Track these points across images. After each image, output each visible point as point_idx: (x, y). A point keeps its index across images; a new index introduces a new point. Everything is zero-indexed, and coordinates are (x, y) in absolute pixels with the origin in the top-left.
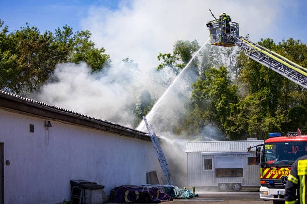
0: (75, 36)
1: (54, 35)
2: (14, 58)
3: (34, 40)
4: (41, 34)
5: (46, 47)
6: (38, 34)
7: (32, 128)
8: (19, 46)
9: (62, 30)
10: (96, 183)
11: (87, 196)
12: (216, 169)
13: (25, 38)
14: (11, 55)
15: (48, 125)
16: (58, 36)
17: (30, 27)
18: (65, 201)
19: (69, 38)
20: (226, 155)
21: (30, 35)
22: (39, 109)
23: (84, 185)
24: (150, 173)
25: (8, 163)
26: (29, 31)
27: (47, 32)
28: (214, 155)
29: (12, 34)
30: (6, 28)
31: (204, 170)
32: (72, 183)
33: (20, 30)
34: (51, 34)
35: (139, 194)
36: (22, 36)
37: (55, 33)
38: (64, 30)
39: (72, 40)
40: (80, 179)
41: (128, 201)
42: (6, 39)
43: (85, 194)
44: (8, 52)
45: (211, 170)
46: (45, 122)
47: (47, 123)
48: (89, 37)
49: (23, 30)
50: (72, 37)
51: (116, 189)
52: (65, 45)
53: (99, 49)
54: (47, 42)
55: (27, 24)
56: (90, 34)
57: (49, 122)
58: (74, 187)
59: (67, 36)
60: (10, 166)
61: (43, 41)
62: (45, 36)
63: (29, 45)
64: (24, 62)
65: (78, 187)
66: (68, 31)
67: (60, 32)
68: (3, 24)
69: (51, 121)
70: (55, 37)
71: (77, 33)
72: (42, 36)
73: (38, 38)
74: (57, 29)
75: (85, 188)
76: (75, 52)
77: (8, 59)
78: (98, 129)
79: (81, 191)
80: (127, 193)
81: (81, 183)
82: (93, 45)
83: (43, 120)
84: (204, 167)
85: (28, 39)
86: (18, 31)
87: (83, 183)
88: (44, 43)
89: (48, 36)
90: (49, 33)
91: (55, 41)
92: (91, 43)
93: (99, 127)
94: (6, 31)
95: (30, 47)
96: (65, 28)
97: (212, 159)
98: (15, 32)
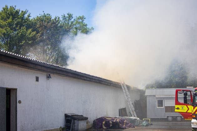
0: (74, 19)
1: (61, 19)
2: (34, 34)
3: (48, 22)
4: (52, 18)
5: (56, 27)
6: (51, 19)
7: (37, 79)
8: (38, 26)
9: (66, 15)
10: (82, 116)
11: (76, 124)
12: (165, 107)
13: (42, 21)
14: (33, 32)
15: (49, 77)
16: (64, 19)
17: (46, 14)
18: (61, 128)
19: (70, 21)
20: (172, 98)
21: (46, 19)
22: (41, 66)
23: (74, 117)
24: (121, 109)
25: (20, 102)
26: (45, 16)
27: (57, 17)
28: (164, 98)
29: (34, 19)
30: (29, 14)
31: (157, 107)
32: (66, 116)
33: (39, 16)
34: (59, 18)
35: (112, 123)
36: (40, 20)
37: (62, 18)
38: (68, 16)
39: (73, 22)
40: (72, 113)
41: (105, 128)
42: (30, 22)
43: (74, 123)
44: (30, 30)
45: (162, 107)
46: (47, 75)
47: (48, 75)
48: (84, 20)
49: (41, 16)
50: (73, 20)
51: (97, 119)
52: (68, 25)
53: (90, 28)
54: (57, 24)
55: (43, 12)
56: (85, 18)
57: (49, 75)
58: (68, 118)
59: (70, 19)
60: (21, 104)
61: (54, 23)
62: (55, 19)
63: (44, 26)
64: (41, 36)
65: (70, 118)
66: (70, 16)
67: (65, 17)
68: (28, 11)
69: (51, 74)
70: (62, 20)
71: (76, 18)
72: (53, 20)
73: (50, 21)
74: (63, 15)
75: (75, 119)
76: (75, 30)
77: (30, 34)
78: (85, 80)
79: (72, 121)
80: (104, 123)
81: (72, 115)
82: (86, 25)
83: (45, 74)
84: (157, 106)
85: (44, 21)
86: (38, 16)
87: (73, 115)
88: (54, 24)
89: (57, 19)
90: (57, 18)
91: (62, 23)
92: (85, 24)
93: (85, 79)
94: (29, 16)
95: (46, 27)
96: (68, 14)
97: (162, 100)
98: (36, 17)
